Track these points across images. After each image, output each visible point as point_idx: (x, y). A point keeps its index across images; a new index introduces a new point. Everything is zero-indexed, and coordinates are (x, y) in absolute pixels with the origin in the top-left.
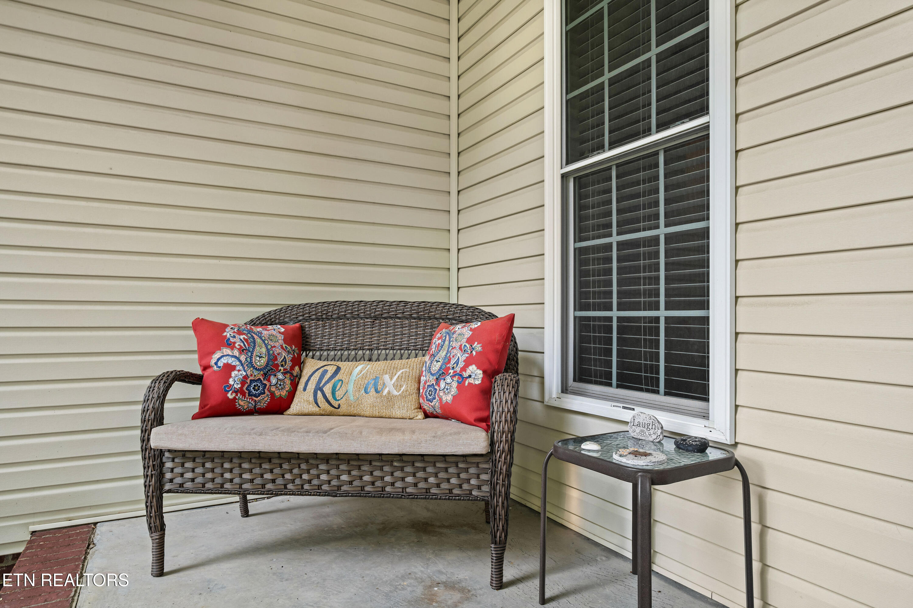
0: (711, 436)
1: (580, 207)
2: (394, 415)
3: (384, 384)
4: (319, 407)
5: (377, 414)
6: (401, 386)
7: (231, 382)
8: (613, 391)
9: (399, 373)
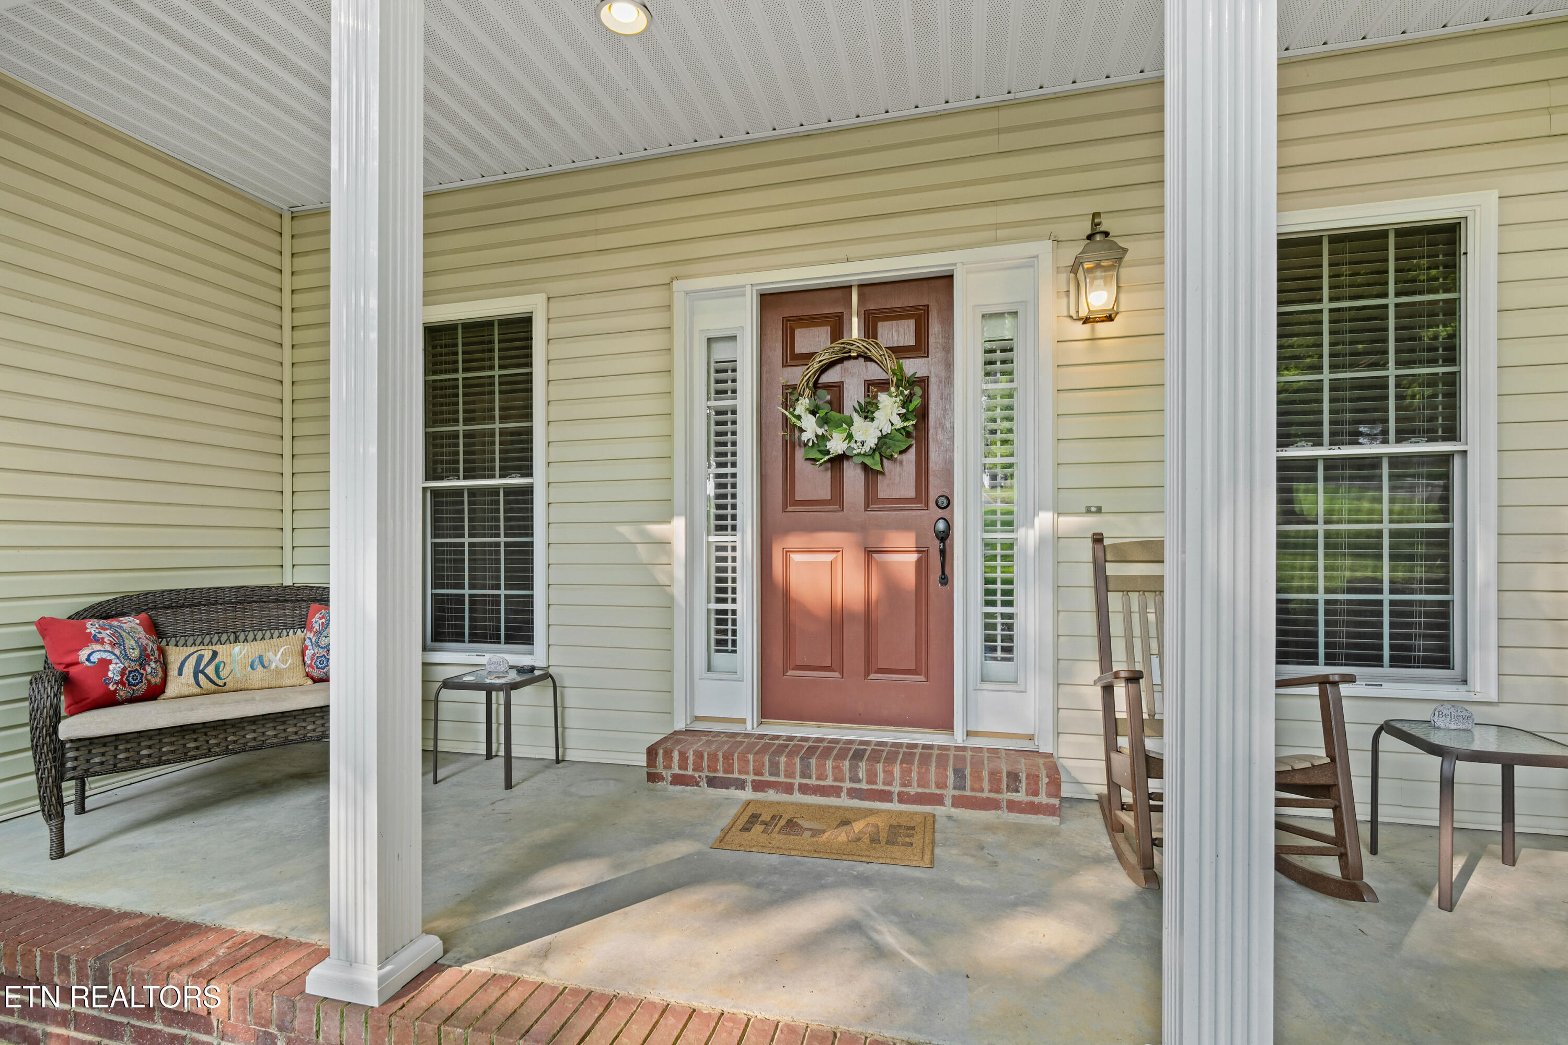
0: (537, 664)
1: (435, 512)
2: (284, 684)
3: (270, 661)
4: (201, 687)
5: (267, 686)
6: (287, 660)
7: (110, 674)
8: (467, 645)
9: (282, 650)
